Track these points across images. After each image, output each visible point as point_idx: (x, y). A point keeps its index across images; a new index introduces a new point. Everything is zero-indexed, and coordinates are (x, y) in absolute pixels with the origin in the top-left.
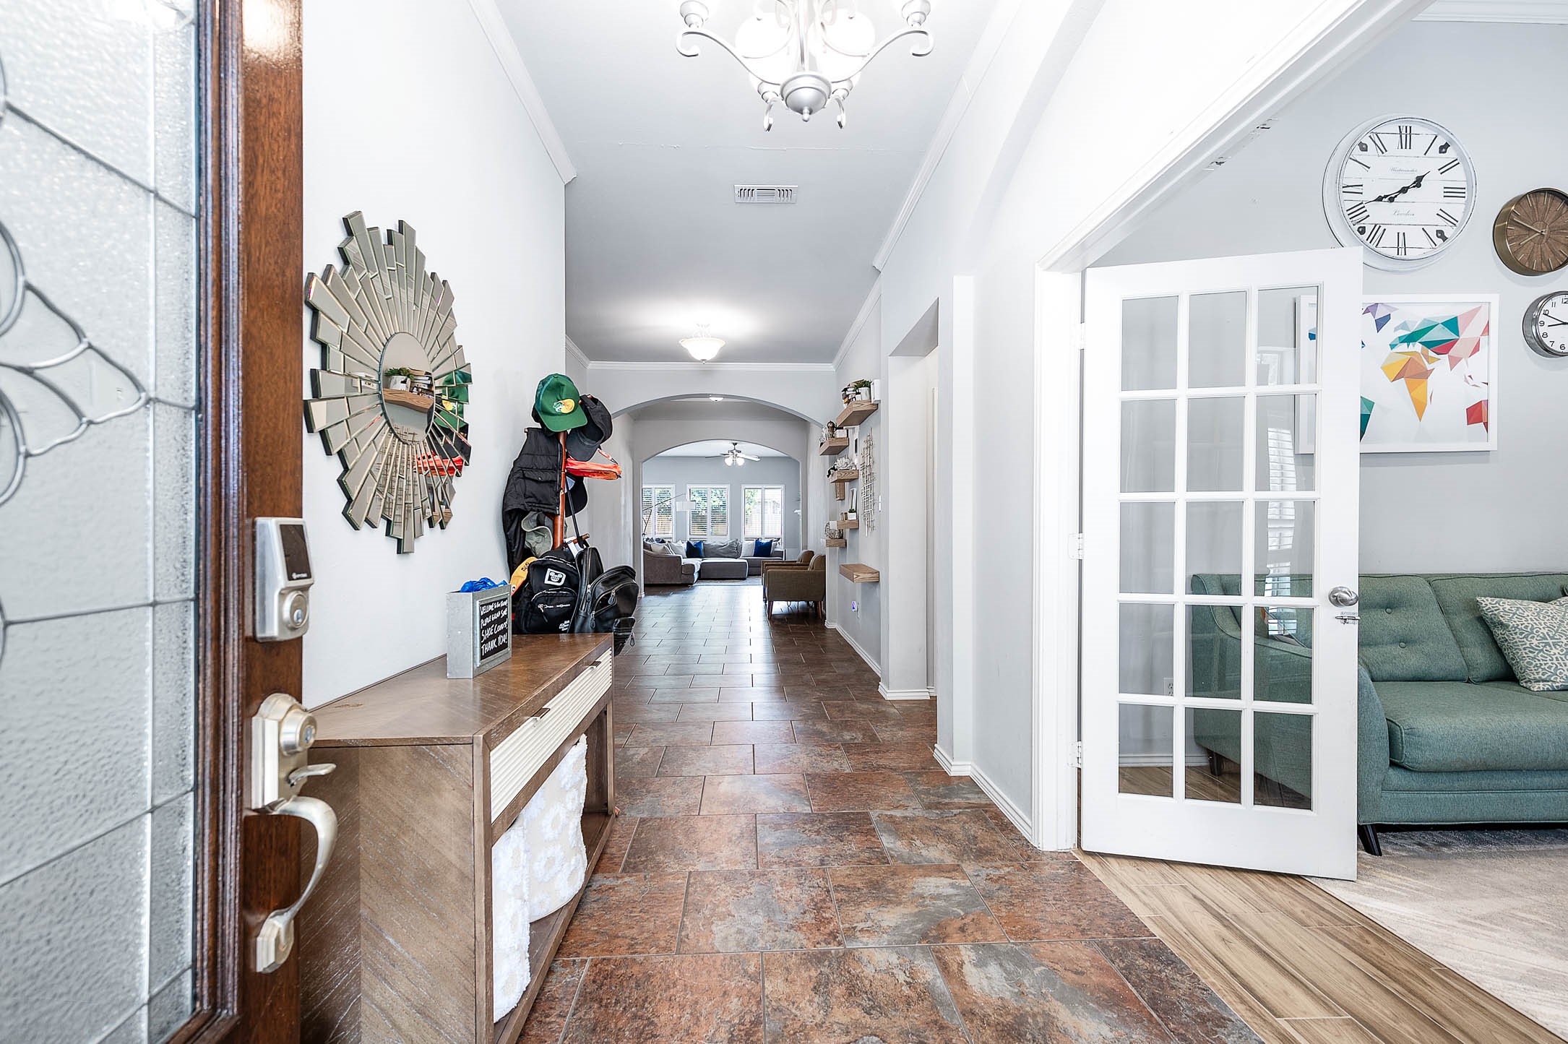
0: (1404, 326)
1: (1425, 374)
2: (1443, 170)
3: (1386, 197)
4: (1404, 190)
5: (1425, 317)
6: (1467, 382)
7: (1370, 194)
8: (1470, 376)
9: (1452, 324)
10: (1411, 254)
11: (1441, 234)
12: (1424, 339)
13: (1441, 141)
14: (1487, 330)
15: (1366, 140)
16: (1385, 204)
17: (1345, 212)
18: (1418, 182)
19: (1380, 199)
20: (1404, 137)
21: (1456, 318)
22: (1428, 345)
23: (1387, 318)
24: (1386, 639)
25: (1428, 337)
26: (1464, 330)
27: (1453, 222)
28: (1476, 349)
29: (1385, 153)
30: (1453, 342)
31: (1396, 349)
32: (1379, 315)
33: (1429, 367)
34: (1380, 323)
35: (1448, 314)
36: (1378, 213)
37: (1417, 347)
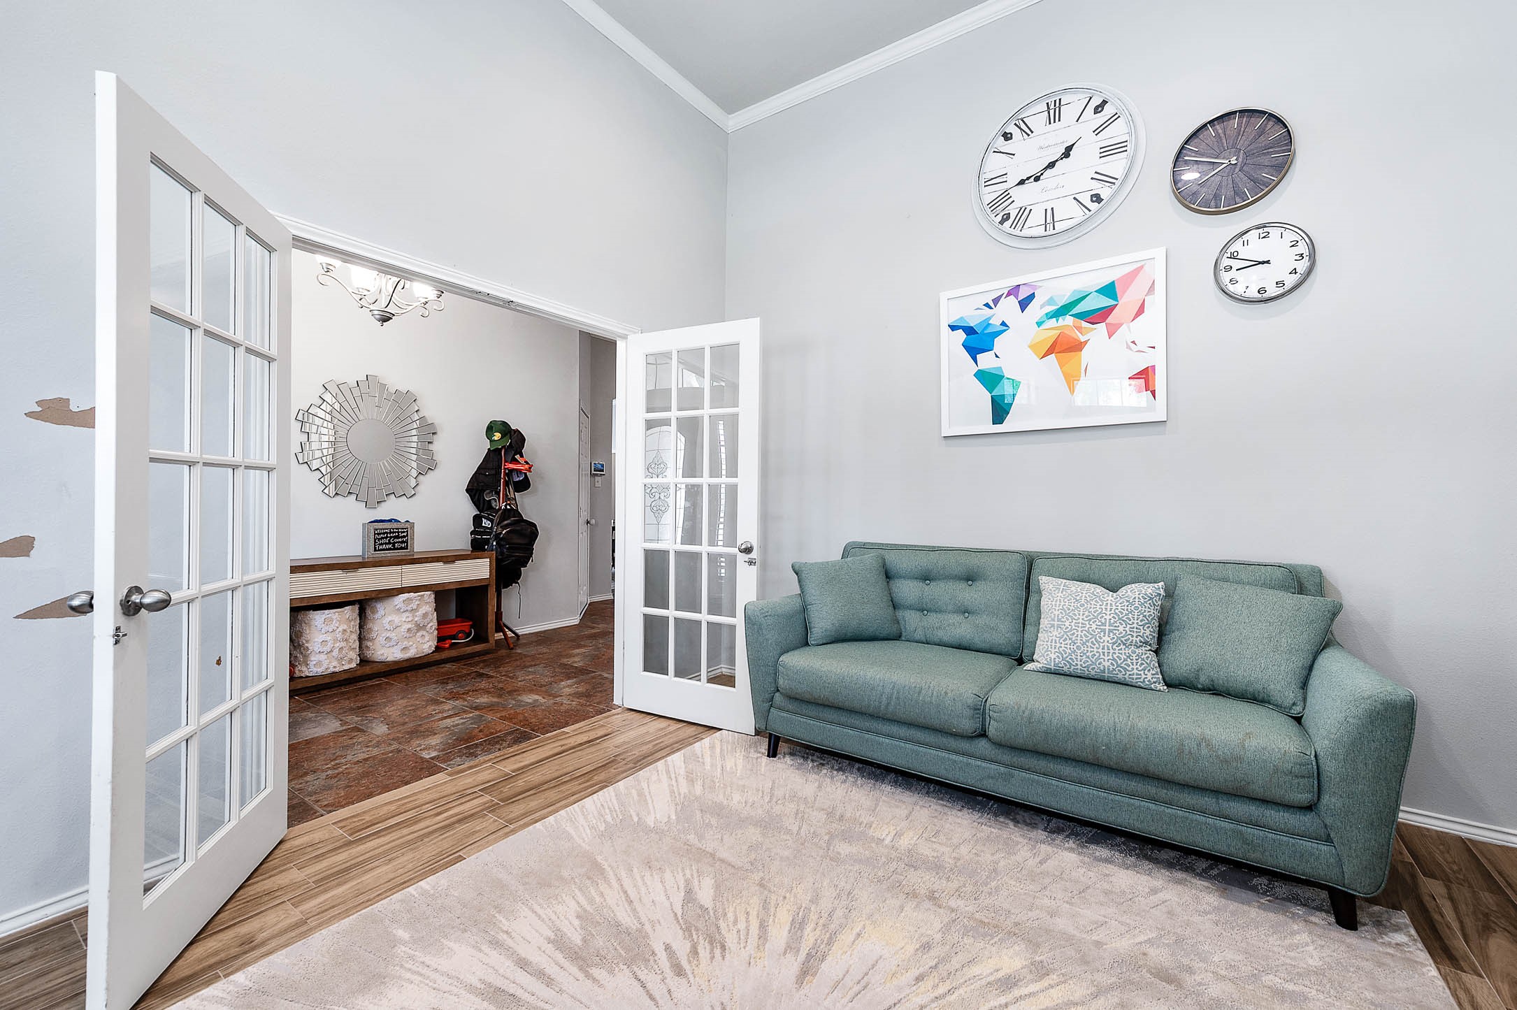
0: (1050, 301)
1: (1078, 347)
2: (1097, 131)
3: (1028, 178)
4: (1052, 165)
5: (1075, 288)
6: (1131, 349)
7: (1013, 179)
8: (1133, 342)
9: (1109, 290)
10: (1060, 227)
11: (1097, 198)
12: (1075, 311)
13: (1096, 101)
14: (1151, 289)
15: (1011, 129)
16: (1031, 186)
17: (985, 205)
18: (1067, 153)
19: (1022, 182)
20: (1052, 112)
21: (1113, 282)
22: (1079, 316)
23: (1032, 296)
24: (950, 608)
25: (1081, 308)
26: (1124, 292)
27: (1110, 180)
28: (1141, 310)
29: (1032, 135)
30: (1110, 310)
31: (1044, 326)
32: (1023, 294)
33: (1083, 339)
34: (1024, 304)
35: (1104, 280)
36: (1022, 197)
37: (1068, 320)
